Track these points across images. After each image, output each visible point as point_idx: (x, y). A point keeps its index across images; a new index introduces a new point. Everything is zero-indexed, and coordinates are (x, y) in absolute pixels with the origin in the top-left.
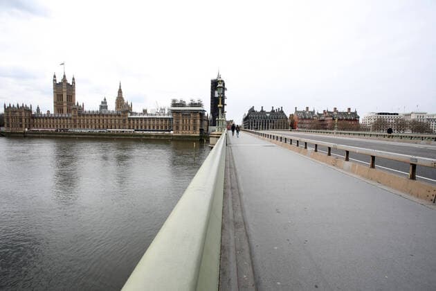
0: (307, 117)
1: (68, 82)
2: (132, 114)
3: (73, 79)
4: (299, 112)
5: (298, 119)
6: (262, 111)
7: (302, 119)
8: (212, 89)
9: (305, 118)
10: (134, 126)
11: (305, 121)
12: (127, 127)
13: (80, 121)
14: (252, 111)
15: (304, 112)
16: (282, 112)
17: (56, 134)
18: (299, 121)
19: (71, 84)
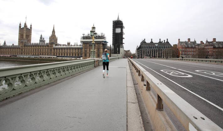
0: (190, 46)
1: (28, 27)
2: (56, 45)
3: (31, 26)
4: (182, 42)
5: (182, 48)
6: (152, 42)
7: (186, 48)
8: (113, 27)
9: (188, 47)
10: (57, 54)
11: (188, 50)
12: (53, 54)
13: (25, 51)
14: (144, 42)
15: (186, 43)
16: (168, 42)
17: (9, 58)
18: (183, 49)
19: (29, 28)
